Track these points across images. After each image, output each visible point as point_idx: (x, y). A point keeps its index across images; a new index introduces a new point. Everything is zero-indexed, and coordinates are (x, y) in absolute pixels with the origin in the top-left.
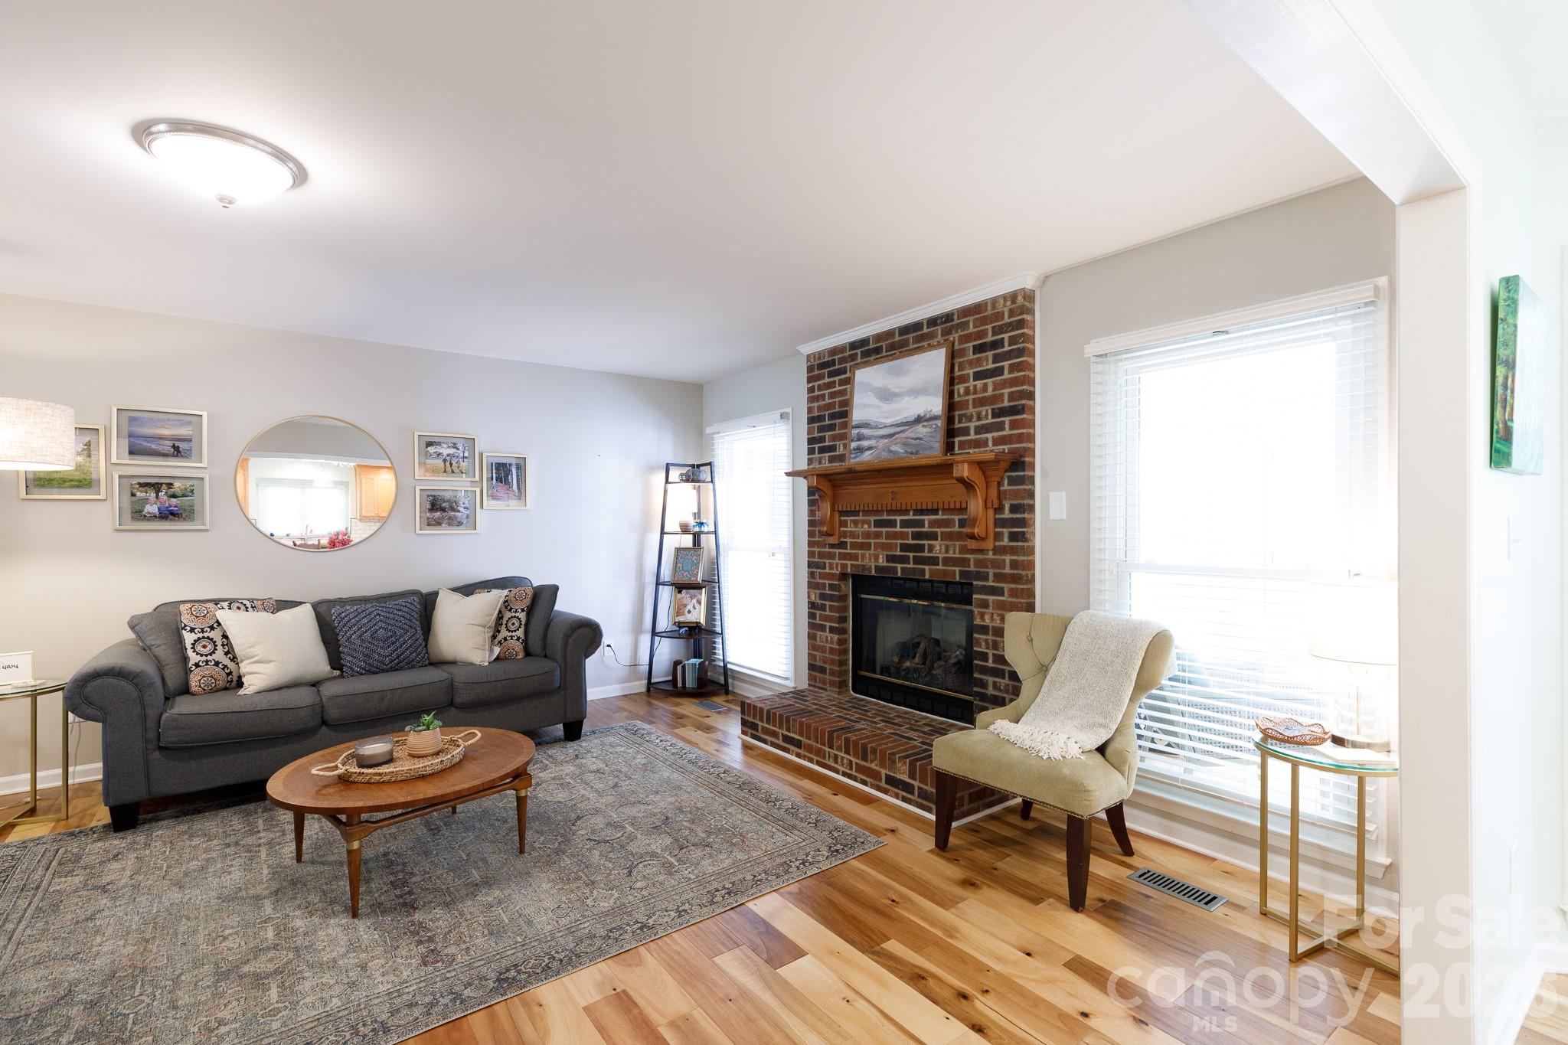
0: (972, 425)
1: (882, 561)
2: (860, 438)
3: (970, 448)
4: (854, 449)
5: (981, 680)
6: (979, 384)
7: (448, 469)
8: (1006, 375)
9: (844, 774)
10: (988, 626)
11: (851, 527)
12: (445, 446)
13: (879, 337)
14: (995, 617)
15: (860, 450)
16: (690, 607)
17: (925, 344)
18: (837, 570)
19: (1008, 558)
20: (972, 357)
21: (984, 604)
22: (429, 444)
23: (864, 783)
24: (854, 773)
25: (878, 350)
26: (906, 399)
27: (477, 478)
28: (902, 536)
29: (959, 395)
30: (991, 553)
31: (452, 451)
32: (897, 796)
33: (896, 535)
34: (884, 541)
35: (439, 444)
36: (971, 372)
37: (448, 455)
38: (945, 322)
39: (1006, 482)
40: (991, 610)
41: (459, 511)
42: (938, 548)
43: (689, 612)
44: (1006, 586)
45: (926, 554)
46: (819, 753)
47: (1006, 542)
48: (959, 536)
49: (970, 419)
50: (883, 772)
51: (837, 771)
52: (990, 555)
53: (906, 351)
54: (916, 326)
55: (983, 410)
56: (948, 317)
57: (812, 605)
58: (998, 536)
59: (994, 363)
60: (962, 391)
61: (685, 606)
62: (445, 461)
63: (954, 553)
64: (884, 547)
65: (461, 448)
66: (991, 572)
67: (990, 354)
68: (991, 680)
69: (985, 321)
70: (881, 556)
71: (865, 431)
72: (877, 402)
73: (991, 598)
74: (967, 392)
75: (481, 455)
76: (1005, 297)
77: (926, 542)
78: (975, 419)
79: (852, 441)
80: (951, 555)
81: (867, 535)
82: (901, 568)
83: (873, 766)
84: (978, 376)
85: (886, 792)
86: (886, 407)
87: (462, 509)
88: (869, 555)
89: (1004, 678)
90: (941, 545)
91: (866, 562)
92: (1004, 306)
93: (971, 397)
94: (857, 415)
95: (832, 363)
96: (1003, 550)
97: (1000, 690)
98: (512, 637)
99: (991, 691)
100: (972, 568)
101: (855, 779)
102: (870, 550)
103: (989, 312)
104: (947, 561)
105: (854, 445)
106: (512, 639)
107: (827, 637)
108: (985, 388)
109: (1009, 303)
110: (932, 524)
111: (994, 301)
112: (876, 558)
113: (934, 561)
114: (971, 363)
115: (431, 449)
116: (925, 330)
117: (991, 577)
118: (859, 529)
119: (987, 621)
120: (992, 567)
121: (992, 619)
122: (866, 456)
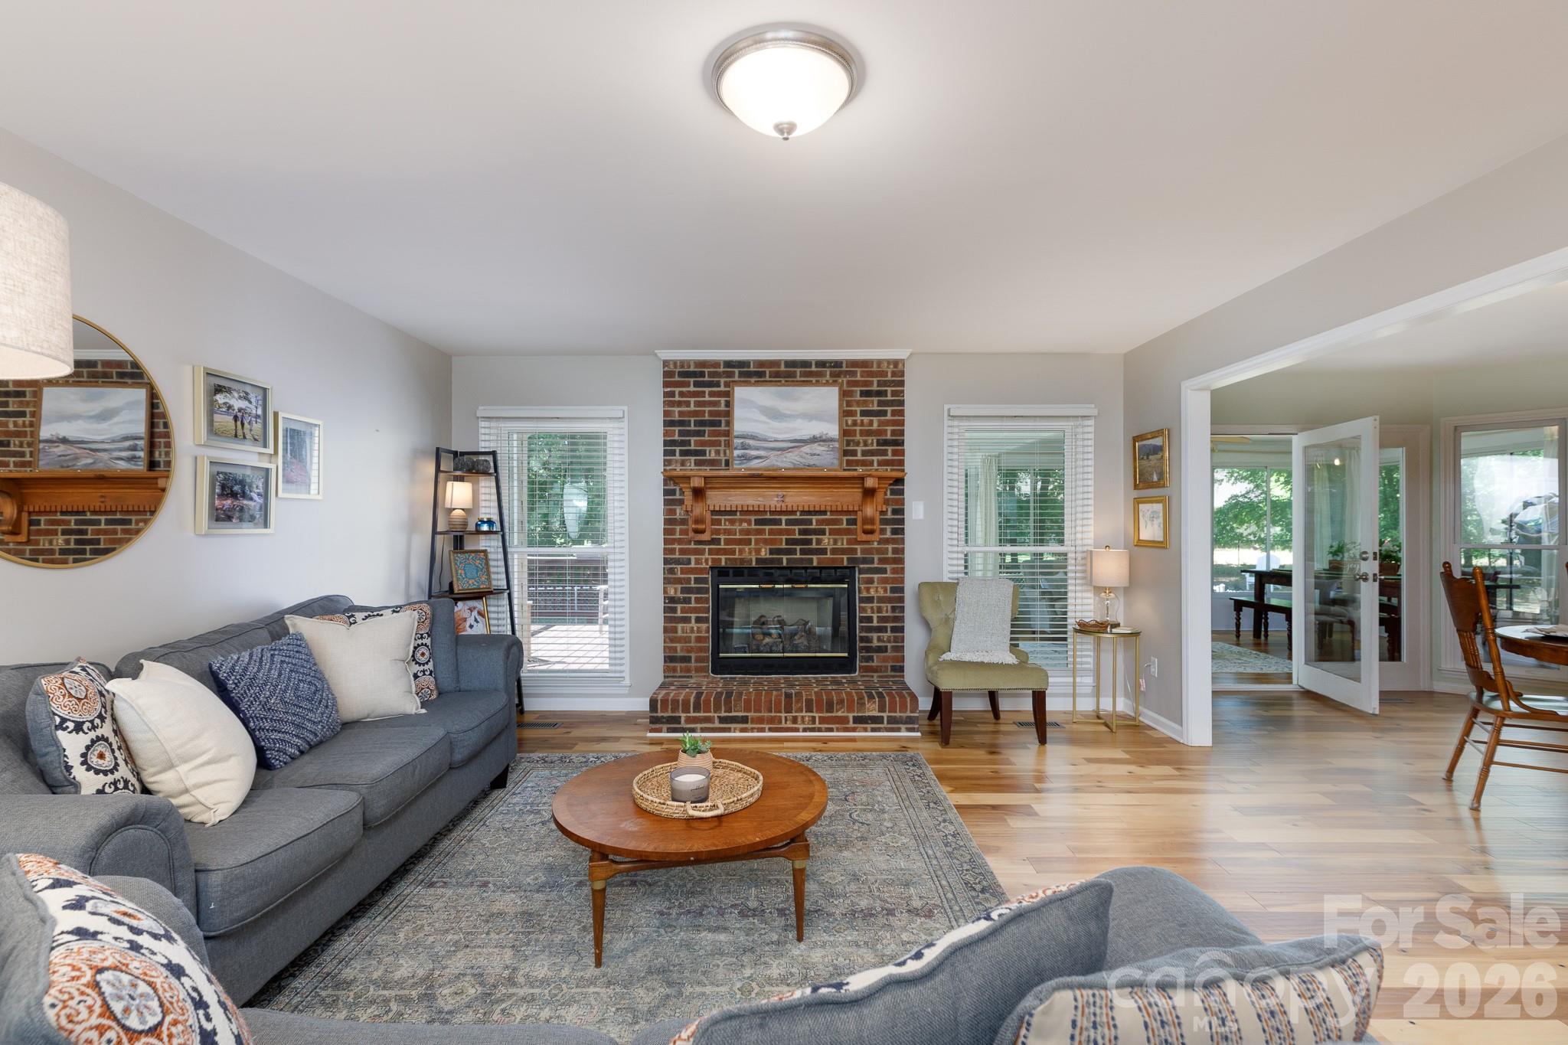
0: (859, 449)
1: (764, 553)
2: (744, 447)
3: (858, 466)
4: (738, 456)
5: (867, 637)
6: (866, 419)
7: (240, 432)
8: (889, 417)
9: (805, 730)
10: (873, 597)
11: (725, 525)
12: (236, 394)
13: (761, 364)
14: (879, 589)
15: (746, 458)
16: (471, 621)
17: (814, 380)
18: (707, 564)
19: (890, 547)
20: (858, 398)
21: (871, 581)
22: (219, 389)
23: (831, 730)
24: (817, 725)
25: (761, 374)
26: (799, 420)
27: (271, 450)
28: (788, 532)
29: (847, 425)
30: (876, 543)
31: (243, 404)
32: (865, 730)
33: (781, 532)
34: (767, 536)
35: (229, 390)
36: (858, 409)
37: (240, 410)
38: (834, 367)
39: (889, 493)
40: (875, 584)
41: (251, 499)
42: (827, 541)
43: (471, 626)
44: (888, 567)
45: (814, 546)
46: (771, 720)
47: (888, 535)
48: (847, 532)
49: (858, 444)
50: (851, 716)
51: (797, 730)
52: (875, 545)
53: (793, 381)
54: (805, 364)
55: (870, 439)
56: (837, 364)
57: (670, 600)
58: (883, 531)
59: (878, 406)
60: (850, 422)
61: (465, 620)
62: (236, 418)
63: (843, 544)
64: (766, 542)
65: (253, 400)
66: (876, 557)
67: (876, 399)
68: (875, 636)
69: (871, 374)
70: (763, 550)
71: (751, 442)
72: (763, 418)
73: (876, 576)
74: (855, 423)
75: (276, 415)
76: (889, 362)
77: (814, 537)
78: (862, 444)
79: (736, 449)
80: (839, 545)
81: (747, 532)
82: (787, 559)
83: (840, 714)
84: (864, 413)
85: (854, 730)
86: (776, 424)
87: (255, 496)
88: (749, 549)
89: (887, 632)
90: (829, 539)
91: (746, 555)
92: (888, 367)
93: (858, 428)
94: (739, 427)
95: (702, 374)
96: (887, 541)
97: (884, 641)
98: (424, 671)
99: (875, 643)
100: (859, 555)
101: (820, 730)
102: (750, 544)
103: (875, 368)
104: (834, 551)
105: (736, 453)
106: (424, 674)
107: (693, 628)
108: (871, 423)
109: (892, 366)
110: (819, 522)
111: (880, 362)
112: (758, 551)
113: (823, 551)
114: (858, 403)
115: (220, 398)
116: (814, 368)
117: (876, 560)
118: (737, 527)
119: (872, 593)
120: (877, 554)
121: (877, 591)
122: (755, 463)
